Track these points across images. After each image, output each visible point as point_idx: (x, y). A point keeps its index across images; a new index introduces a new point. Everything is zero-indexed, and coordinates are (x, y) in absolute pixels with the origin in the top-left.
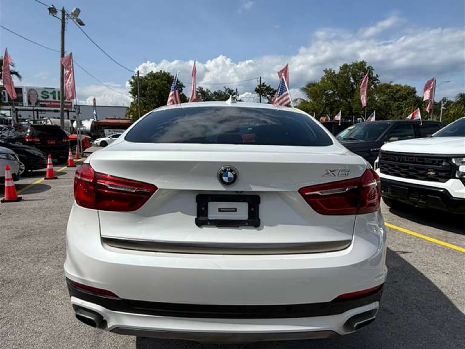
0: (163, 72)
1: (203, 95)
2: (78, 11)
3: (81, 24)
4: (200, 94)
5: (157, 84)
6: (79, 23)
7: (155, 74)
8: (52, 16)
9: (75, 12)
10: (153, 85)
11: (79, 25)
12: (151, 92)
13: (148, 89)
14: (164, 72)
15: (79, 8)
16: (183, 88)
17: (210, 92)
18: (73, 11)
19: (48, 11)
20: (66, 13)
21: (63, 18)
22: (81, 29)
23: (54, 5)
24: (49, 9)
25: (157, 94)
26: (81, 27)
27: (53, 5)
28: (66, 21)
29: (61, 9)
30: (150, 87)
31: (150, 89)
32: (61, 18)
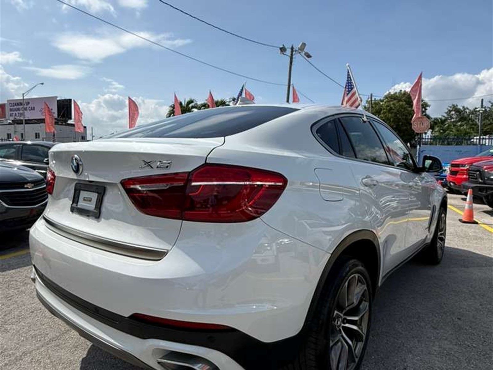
0: (403, 92)
1: (458, 114)
2: (304, 45)
3: (309, 56)
4: (453, 112)
5: (392, 106)
6: (307, 56)
7: (392, 95)
8: (283, 55)
9: (301, 46)
10: (388, 108)
11: (306, 58)
12: (386, 116)
13: (382, 112)
14: (405, 91)
15: (304, 42)
16: (428, 108)
17: (468, 109)
18: (299, 46)
19: (280, 51)
20: (294, 50)
21: (292, 55)
22: (308, 61)
23: (285, 45)
24: (281, 49)
25: (391, 117)
26: (309, 59)
27: (283, 45)
28: (294, 57)
29: (291, 47)
30: (385, 110)
31: (384, 113)
32: (290, 55)
